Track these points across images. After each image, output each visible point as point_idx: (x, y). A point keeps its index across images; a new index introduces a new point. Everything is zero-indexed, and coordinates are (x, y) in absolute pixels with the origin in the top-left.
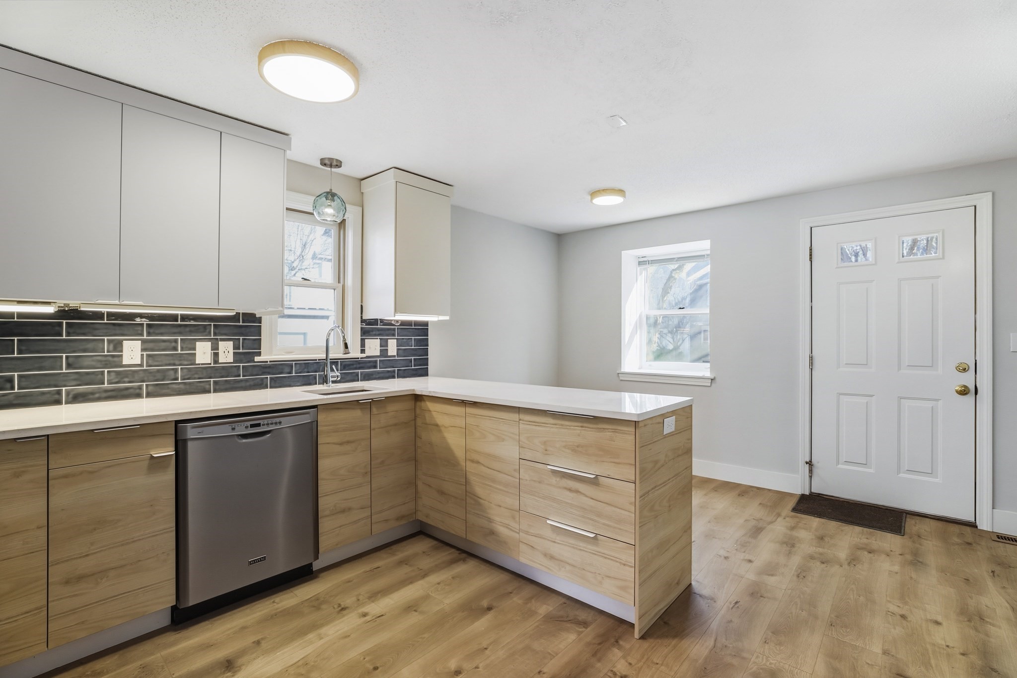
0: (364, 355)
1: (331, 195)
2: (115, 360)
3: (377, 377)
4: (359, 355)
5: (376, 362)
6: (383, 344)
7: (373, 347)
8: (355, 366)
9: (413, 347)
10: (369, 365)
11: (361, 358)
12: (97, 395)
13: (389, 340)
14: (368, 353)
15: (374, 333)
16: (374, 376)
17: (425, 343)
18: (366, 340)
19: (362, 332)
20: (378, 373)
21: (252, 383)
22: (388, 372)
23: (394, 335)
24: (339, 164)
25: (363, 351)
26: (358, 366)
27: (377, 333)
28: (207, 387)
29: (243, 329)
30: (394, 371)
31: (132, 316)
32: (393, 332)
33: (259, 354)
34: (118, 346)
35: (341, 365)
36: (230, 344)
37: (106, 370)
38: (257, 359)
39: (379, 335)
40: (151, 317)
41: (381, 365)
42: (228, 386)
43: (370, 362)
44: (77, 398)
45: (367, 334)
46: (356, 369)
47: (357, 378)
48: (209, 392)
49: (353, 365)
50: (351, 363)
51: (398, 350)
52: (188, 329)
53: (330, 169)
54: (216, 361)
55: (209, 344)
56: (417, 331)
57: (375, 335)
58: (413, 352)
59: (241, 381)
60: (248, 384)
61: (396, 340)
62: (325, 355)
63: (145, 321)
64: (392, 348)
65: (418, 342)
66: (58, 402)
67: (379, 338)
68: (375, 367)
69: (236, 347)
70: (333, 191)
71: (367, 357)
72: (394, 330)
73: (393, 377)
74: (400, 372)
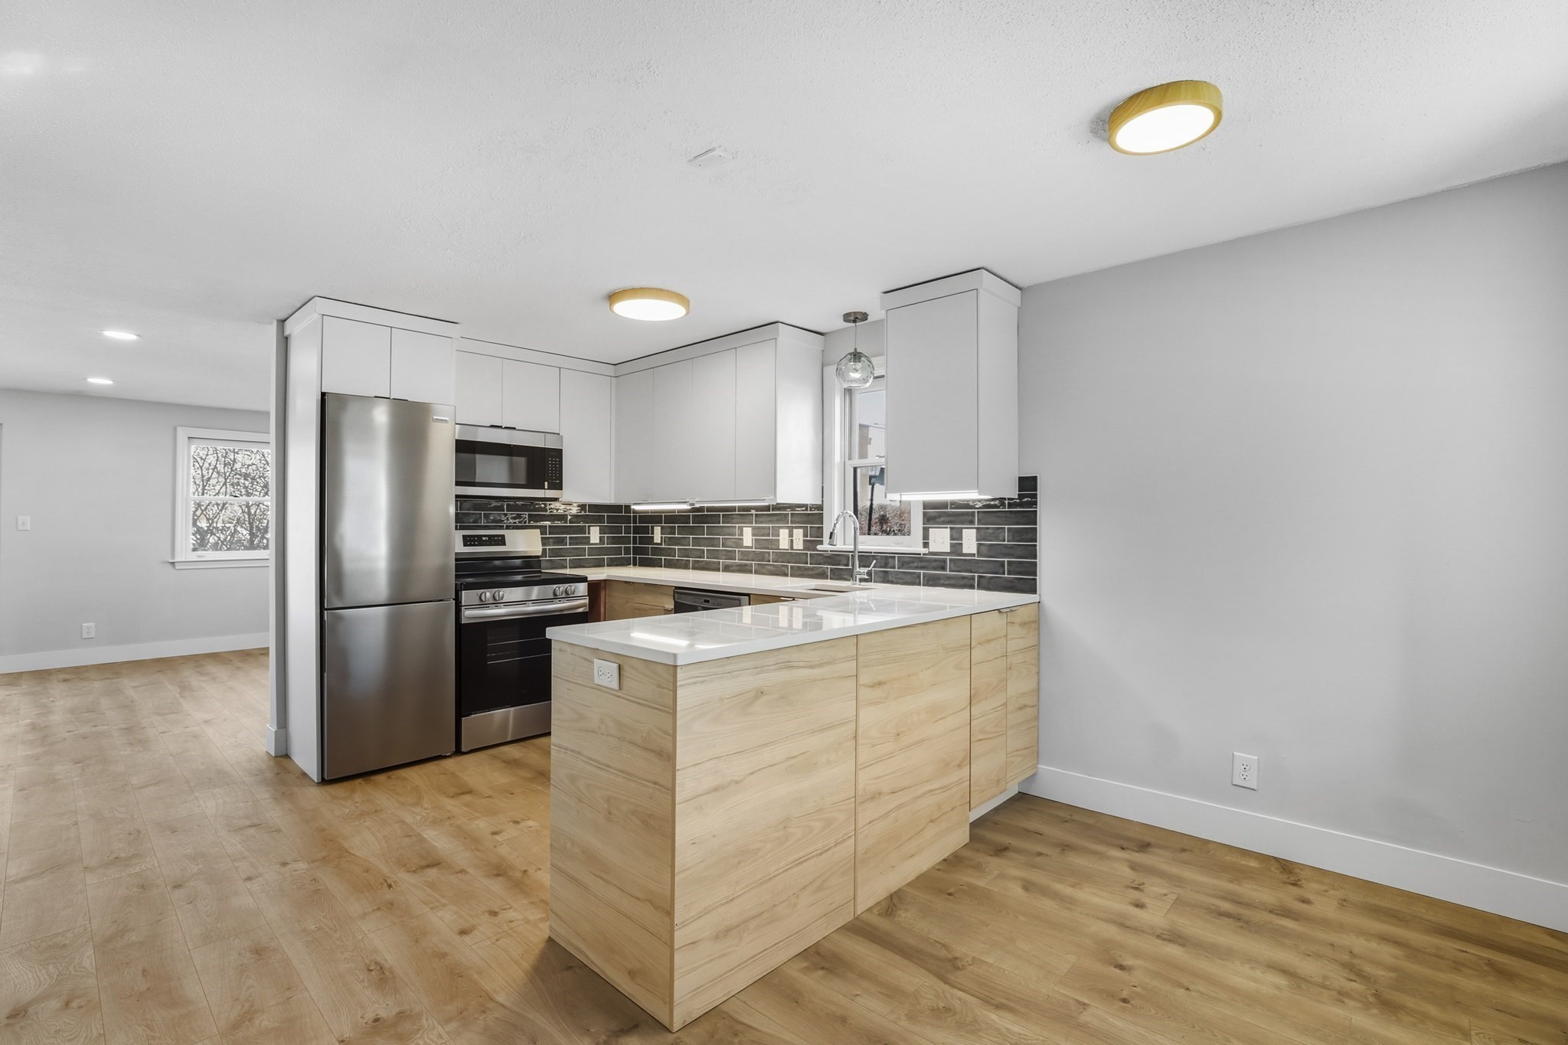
0: (926, 551)
1: (856, 356)
2: (739, 543)
3: (946, 583)
4: (923, 550)
5: (944, 561)
6: (955, 535)
7: (941, 540)
8: (915, 564)
9: (1006, 543)
10: (934, 564)
11: (924, 554)
12: (733, 568)
13: (964, 530)
14: (933, 548)
15: (942, 519)
16: (942, 582)
17: (1032, 535)
18: (930, 529)
19: (926, 519)
20: (949, 578)
21: (816, 572)
22: (964, 578)
23: (972, 522)
24: (864, 316)
25: (926, 545)
26: (920, 564)
27: (947, 519)
28: (786, 571)
29: (811, 517)
30: (973, 578)
31: (748, 509)
32: (970, 518)
33: (822, 544)
34: (741, 529)
35: (899, 561)
36: (801, 531)
37: (737, 550)
38: (819, 547)
39: (949, 522)
40: (757, 509)
41: (952, 566)
42: (800, 573)
43: (936, 560)
44: (727, 569)
45: (932, 522)
46: (917, 568)
47: (917, 581)
48: (786, 575)
49: (913, 562)
50: (911, 559)
51: (979, 545)
52: (776, 518)
53: (854, 324)
54: (792, 548)
55: (787, 531)
56: (1013, 515)
57: (944, 523)
58: (1007, 551)
59: (809, 569)
60: (813, 572)
61: (975, 530)
62: (853, 547)
63: (753, 512)
64: (970, 542)
65: (1016, 534)
66: (718, 570)
67: (949, 526)
68: (943, 568)
69: (805, 535)
70: (858, 351)
71: (931, 553)
72: (973, 514)
73: (972, 587)
74: (982, 580)
